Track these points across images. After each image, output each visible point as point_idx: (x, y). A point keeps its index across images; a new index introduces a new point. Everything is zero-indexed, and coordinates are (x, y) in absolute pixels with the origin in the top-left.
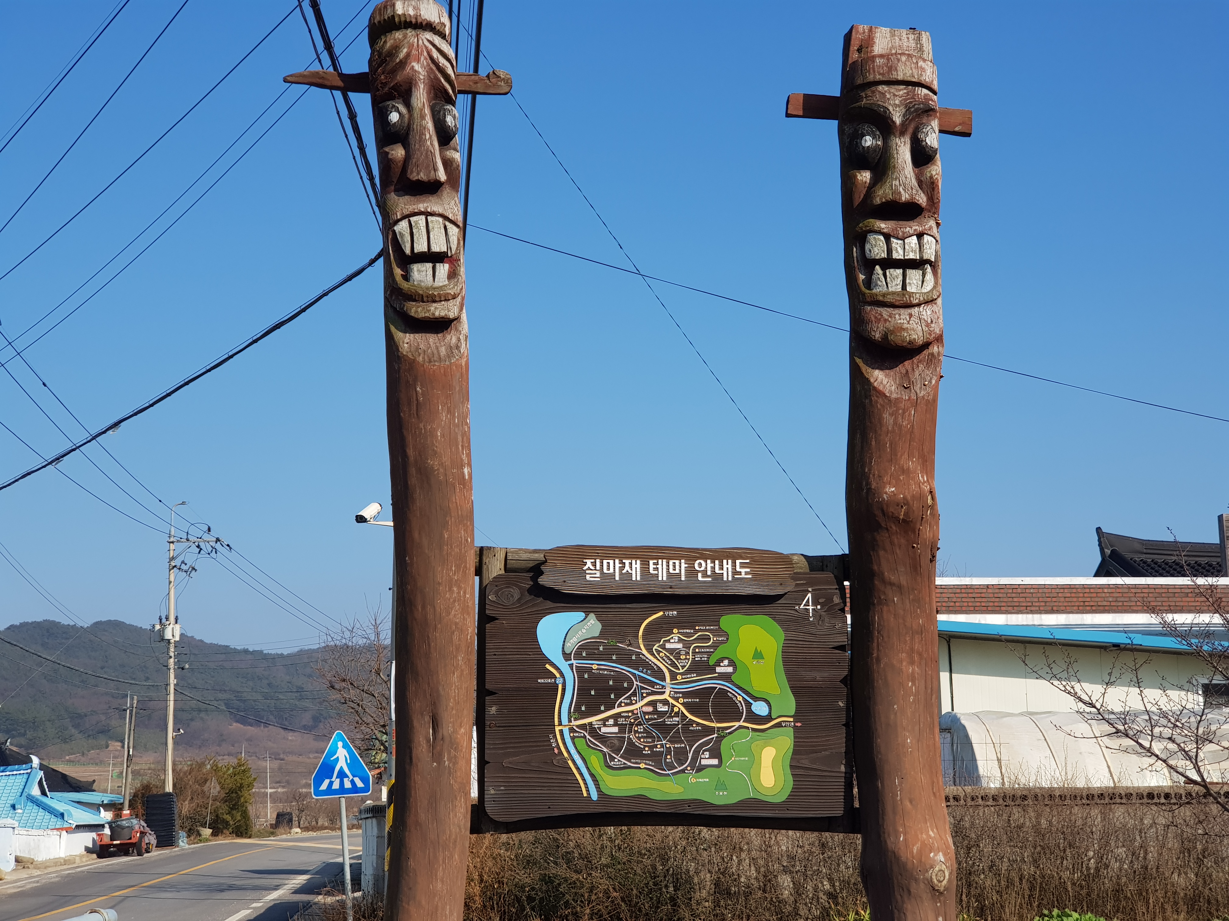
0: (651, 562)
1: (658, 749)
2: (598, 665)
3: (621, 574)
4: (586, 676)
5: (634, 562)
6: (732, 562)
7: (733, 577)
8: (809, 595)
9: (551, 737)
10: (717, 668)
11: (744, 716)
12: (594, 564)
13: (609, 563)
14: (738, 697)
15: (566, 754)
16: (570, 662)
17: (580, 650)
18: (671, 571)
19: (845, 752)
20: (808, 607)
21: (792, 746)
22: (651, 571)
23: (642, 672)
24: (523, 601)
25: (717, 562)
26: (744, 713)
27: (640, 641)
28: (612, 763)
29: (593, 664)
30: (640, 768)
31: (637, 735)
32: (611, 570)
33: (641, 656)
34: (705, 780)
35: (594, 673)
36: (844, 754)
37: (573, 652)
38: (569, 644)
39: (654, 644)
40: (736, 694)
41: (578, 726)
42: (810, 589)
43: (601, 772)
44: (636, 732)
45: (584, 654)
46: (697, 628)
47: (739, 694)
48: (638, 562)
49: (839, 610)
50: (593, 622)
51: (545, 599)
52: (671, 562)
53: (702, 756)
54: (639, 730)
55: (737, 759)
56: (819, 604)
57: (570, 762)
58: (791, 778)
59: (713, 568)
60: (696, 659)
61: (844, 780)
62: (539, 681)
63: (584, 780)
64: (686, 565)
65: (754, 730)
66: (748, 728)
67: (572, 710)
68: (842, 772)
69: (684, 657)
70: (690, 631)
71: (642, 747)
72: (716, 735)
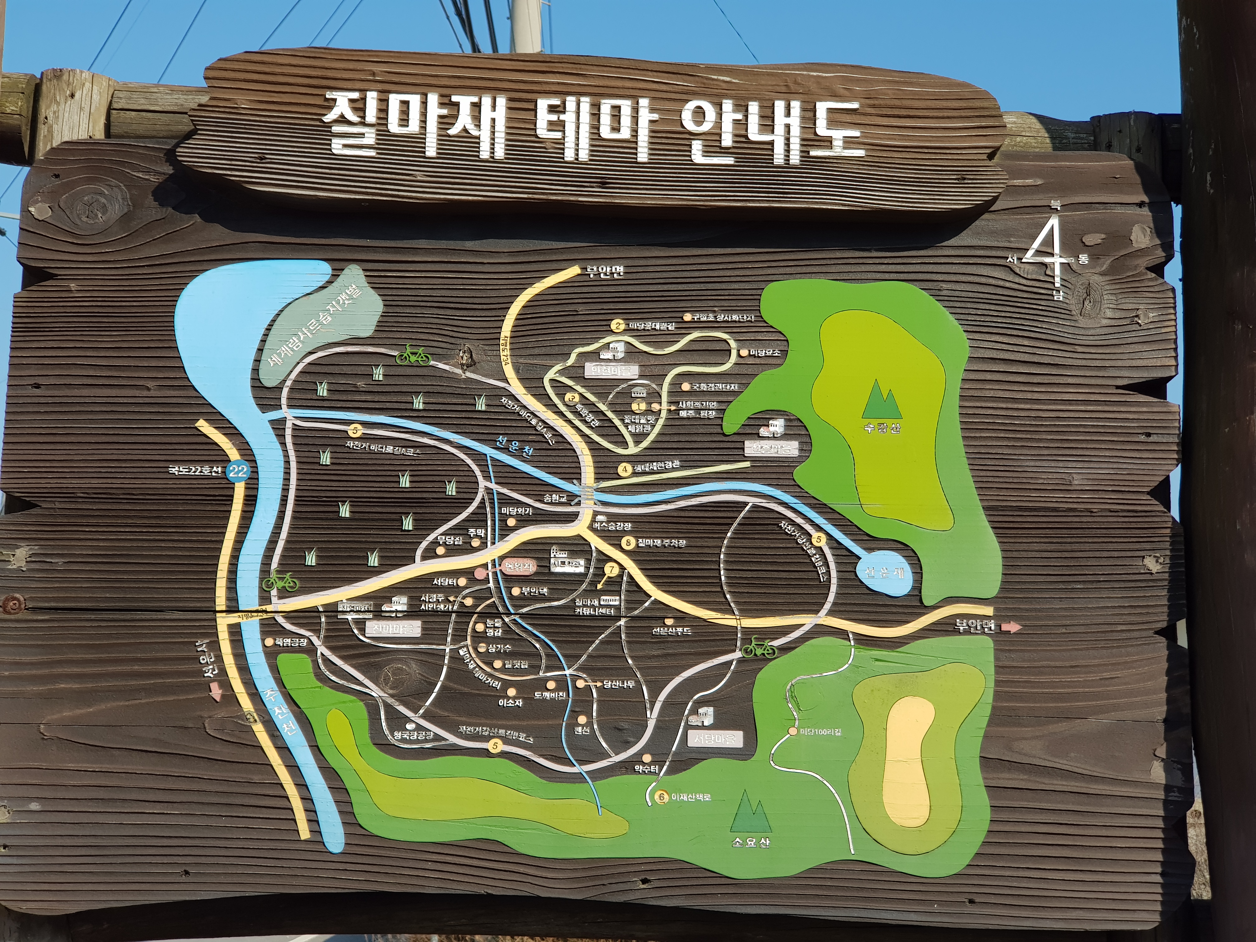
0: (543, 104)
1: (547, 695)
2: (364, 424)
3: (443, 138)
4: (326, 458)
5: (486, 101)
6: (803, 110)
7: (805, 154)
8: (1054, 222)
9: (203, 648)
10: (747, 443)
11: (831, 597)
12: (359, 107)
13: (405, 104)
14: (815, 534)
15: (246, 703)
16: (275, 415)
17: (308, 378)
18: (606, 132)
19: (1165, 721)
20: (1047, 260)
21: (989, 698)
22: (542, 131)
23: (505, 450)
24: (135, 225)
25: (754, 108)
26: (833, 588)
27: (505, 353)
28: (398, 735)
29: (349, 422)
30: (486, 753)
31: (482, 648)
32: (414, 127)
33: (504, 400)
34: (700, 797)
35: (351, 451)
36: (1161, 727)
37: (289, 383)
38: (275, 358)
39: (548, 363)
40: (808, 527)
41: (290, 616)
42: (1056, 204)
43: (359, 763)
44: (479, 637)
45: (323, 391)
46: (688, 317)
47: (819, 528)
48: (502, 101)
49: (1148, 269)
50: (357, 294)
51: (208, 218)
52: (606, 106)
53: (694, 720)
54: (490, 633)
55: (804, 732)
56: (1086, 248)
57: (259, 729)
58: (983, 800)
59: (741, 125)
60: (683, 414)
61: (1161, 813)
62: (174, 470)
63: (302, 786)
64: (655, 117)
65: (863, 641)
66: (843, 634)
67: (274, 565)
68: (1153, 785)
69: (643, 406)
70: (664, 326)
71: (497, 685)
72: (738, 654)
